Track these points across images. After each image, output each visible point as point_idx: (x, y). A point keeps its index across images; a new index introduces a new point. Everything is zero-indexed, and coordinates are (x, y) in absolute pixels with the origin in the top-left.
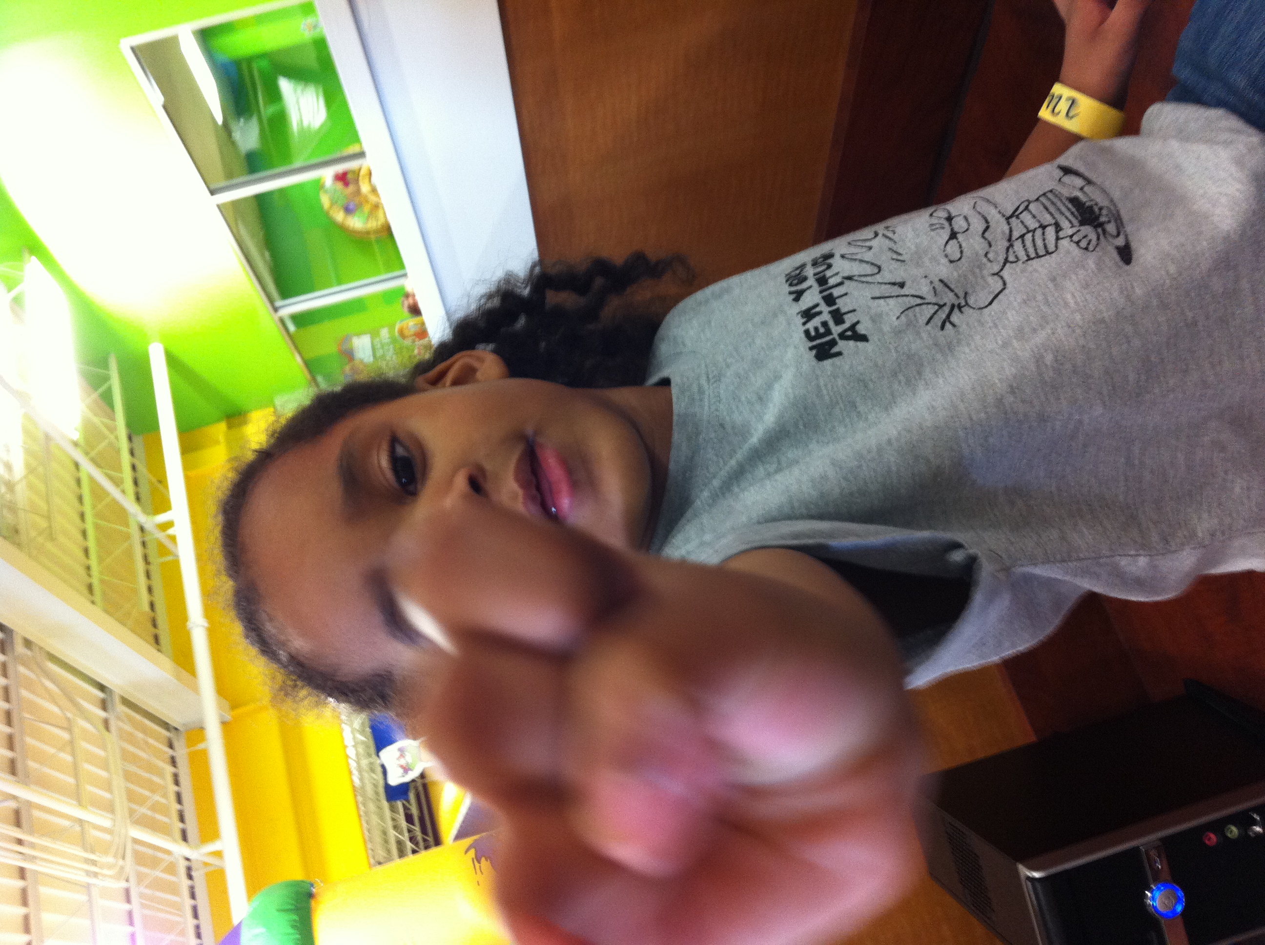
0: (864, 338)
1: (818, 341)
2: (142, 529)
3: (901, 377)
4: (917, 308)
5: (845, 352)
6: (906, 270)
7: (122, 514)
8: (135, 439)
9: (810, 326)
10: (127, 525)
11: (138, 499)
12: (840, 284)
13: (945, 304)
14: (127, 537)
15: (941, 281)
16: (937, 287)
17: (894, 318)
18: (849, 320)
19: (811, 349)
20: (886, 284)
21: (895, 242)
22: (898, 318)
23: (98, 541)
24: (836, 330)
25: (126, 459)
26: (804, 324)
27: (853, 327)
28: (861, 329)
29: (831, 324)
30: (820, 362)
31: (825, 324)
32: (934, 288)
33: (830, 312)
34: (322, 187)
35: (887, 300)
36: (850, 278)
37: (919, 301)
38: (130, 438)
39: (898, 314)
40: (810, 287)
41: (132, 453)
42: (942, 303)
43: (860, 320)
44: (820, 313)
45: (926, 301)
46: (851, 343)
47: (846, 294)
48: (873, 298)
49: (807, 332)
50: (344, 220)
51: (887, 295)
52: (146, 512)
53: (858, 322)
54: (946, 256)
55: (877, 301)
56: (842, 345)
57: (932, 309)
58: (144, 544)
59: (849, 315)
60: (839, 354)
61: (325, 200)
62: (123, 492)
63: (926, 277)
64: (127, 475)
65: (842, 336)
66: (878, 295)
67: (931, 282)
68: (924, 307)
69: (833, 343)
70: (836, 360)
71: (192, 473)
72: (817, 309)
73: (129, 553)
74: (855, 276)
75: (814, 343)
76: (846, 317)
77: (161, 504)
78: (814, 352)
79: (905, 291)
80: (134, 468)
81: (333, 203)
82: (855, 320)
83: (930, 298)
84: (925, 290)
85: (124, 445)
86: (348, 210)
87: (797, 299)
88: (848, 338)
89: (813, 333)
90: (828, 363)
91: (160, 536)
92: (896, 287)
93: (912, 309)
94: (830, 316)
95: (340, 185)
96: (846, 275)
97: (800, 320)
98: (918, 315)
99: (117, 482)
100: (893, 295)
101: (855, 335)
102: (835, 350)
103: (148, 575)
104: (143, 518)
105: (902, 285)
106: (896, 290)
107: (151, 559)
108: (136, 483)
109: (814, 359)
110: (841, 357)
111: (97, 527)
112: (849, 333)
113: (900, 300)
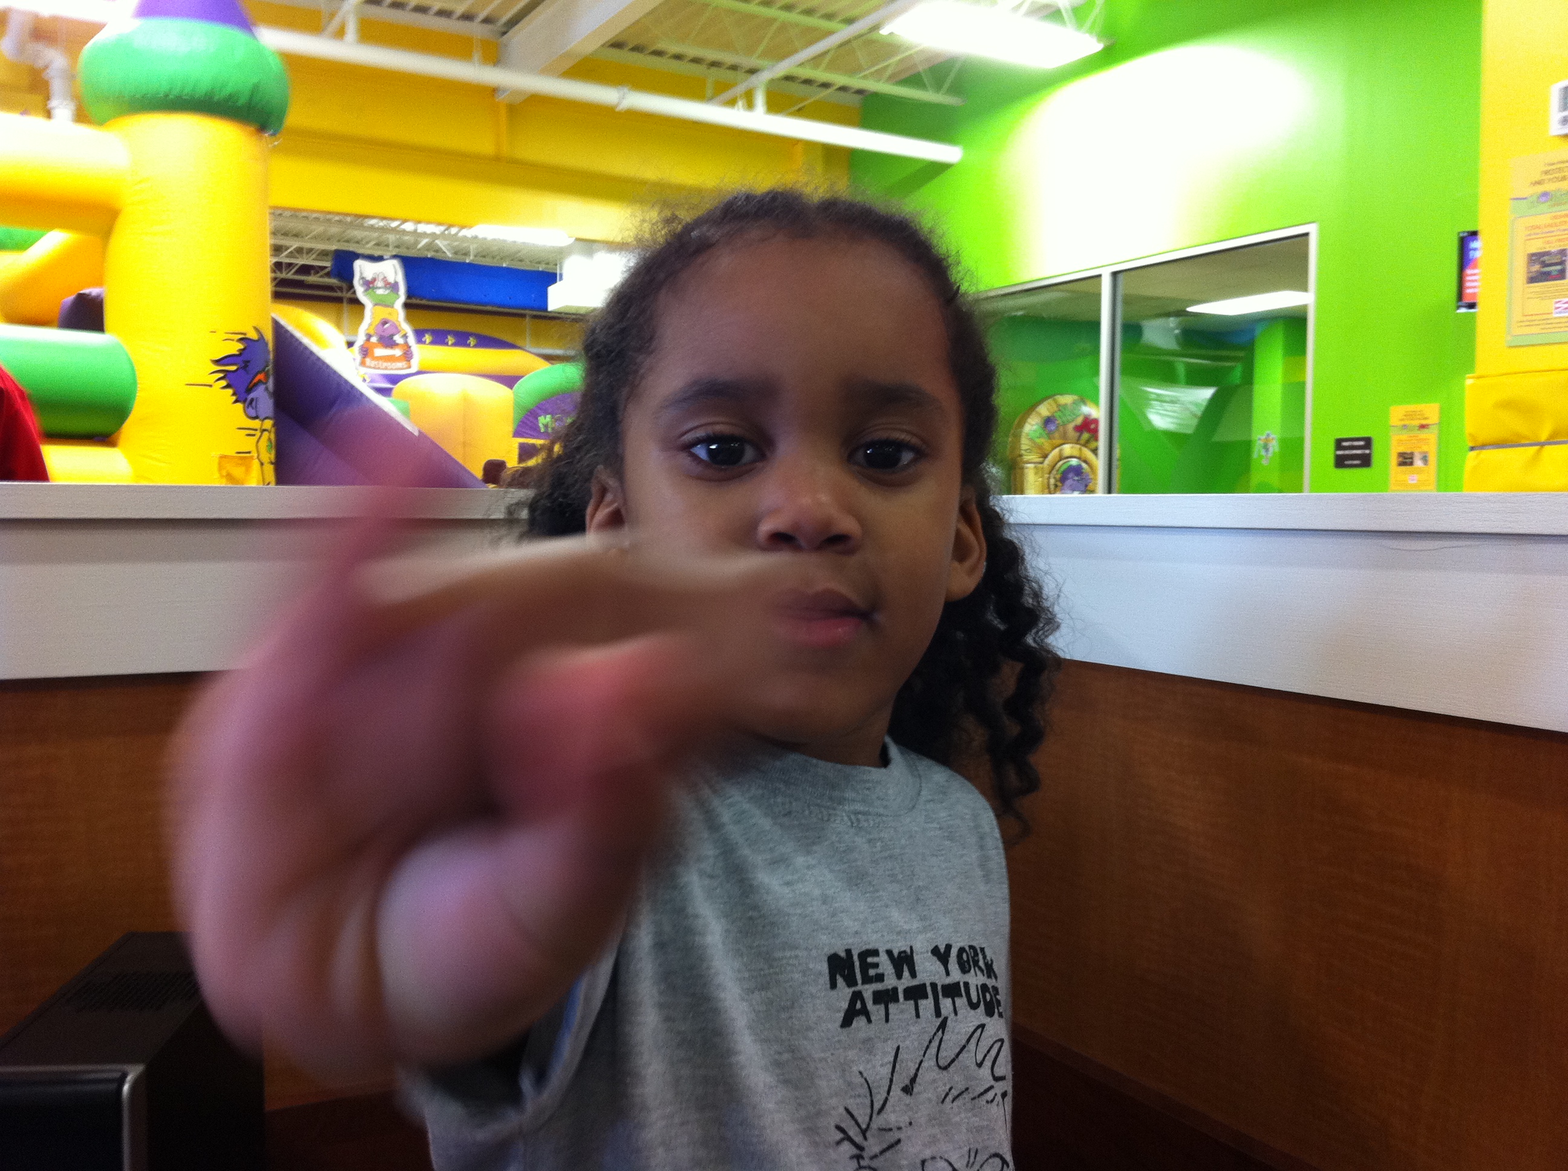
0: (847, 1022)
1: (857, 964)
2: (752, 71)
3: (786, 1056)
4: (868, 1102)
5: (834, 993)
6: (930, 1100)
7: (779, 53)
8: (858, 97)
9: (883, 959)
10: (765, 55)
11: (788, 78)
12: (938, 1013)
13: (865, 1138)
14: (750, 50)
15: (899, 1141)
16: (891, 1133)
17: (861, 1069)
18: (876, 1011)
19: (849, 952)
20: (918, 1069)
21: (973, 1099)
22: (861, 1073)
23: (752, 17)
24: (868, 991)
25: (840, 80)
26: (889, 953)
27: (865, 1012)
28: (859, 1022)
29: (878, 986)
30: (826, 959)
31: (880, 978)
32: (891, 1130)
33: (895, 989)
34: (1083, 401)
35: (890, 1067)
36: (943, 1026)
37: (877, 1106)
38: (860, 92)
39: (865, 1075)
40: (948, 974)
41: (843, 89)
42: (868, 1134)
43: (872, 1026)
44: (899, 976)
45: (874, 1116)
46: (845, 1005)
47: (918, 1016)
48: (898, 1048)
49: (875, 953)
50: (1040, 414)
51: (897, 1066)
52: (772, 81)
53: (869, 1021)
54: (933, 1158)
55: (893, 1054)
56: (844, 993)
57: (863, 1121)
58: (734, 68)
59: (882, 1012)
60: (833, 985)
61: (1067, 399)
62: (801, 65)
63: (911, 1124)
64: (821, 75)
65: (857, 996)
66: (900, 1057)
67: (899, 1128)
68: (869, 1111)
69: (851, 982)
70: (825, 978)
71: (799, 148)
72: (906, 973)
73: (728, 46)
74: (943, 1033)
75: (855, 958)
76: (882, 1007)
77: (777, 104)
78: (843, 954)
79: (896, 1091)
80: (825, 85)
81: (1061, 408)
82: (873, 1018)
83: (878, 1122)
84: (891, 1117)
85: (856, 83)
86: (1048, 421)
87: (935, 951)
88: (852, 1003)
89: (870, 960)
90: (824, 967)
91: (740, 89)
92: (907, 1082)
93: (868, 1095)
94: (890, 987)
95: (1079, 421)
96: (949, 1022)
97: (899, 946)
98: (858, 1100)
99: (816, 60)
100: (896, 1075)
101: (854, 1012)
102: (840, 981)
103: (696, 61)
104: (765, 77)
105: (908, 1090)
106: (902, 1080)
107: (713, 70)
108: (808, 82)
109: (832, 952)
110: (828, 986)
111: (770, 21)
112: (858, 1006)
113: (887, 1082)
